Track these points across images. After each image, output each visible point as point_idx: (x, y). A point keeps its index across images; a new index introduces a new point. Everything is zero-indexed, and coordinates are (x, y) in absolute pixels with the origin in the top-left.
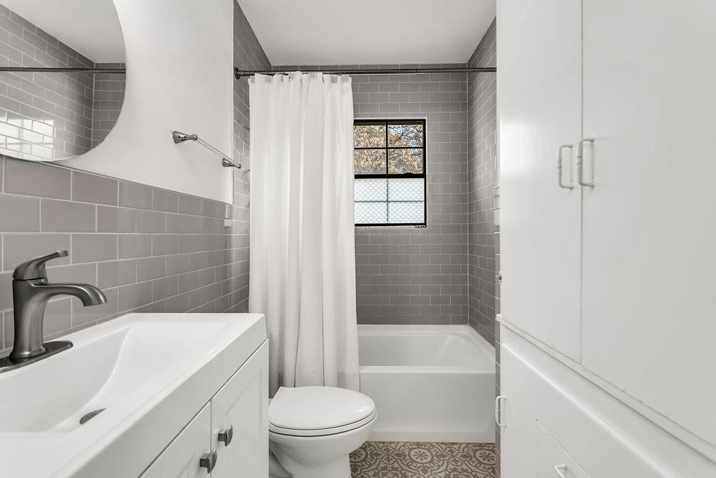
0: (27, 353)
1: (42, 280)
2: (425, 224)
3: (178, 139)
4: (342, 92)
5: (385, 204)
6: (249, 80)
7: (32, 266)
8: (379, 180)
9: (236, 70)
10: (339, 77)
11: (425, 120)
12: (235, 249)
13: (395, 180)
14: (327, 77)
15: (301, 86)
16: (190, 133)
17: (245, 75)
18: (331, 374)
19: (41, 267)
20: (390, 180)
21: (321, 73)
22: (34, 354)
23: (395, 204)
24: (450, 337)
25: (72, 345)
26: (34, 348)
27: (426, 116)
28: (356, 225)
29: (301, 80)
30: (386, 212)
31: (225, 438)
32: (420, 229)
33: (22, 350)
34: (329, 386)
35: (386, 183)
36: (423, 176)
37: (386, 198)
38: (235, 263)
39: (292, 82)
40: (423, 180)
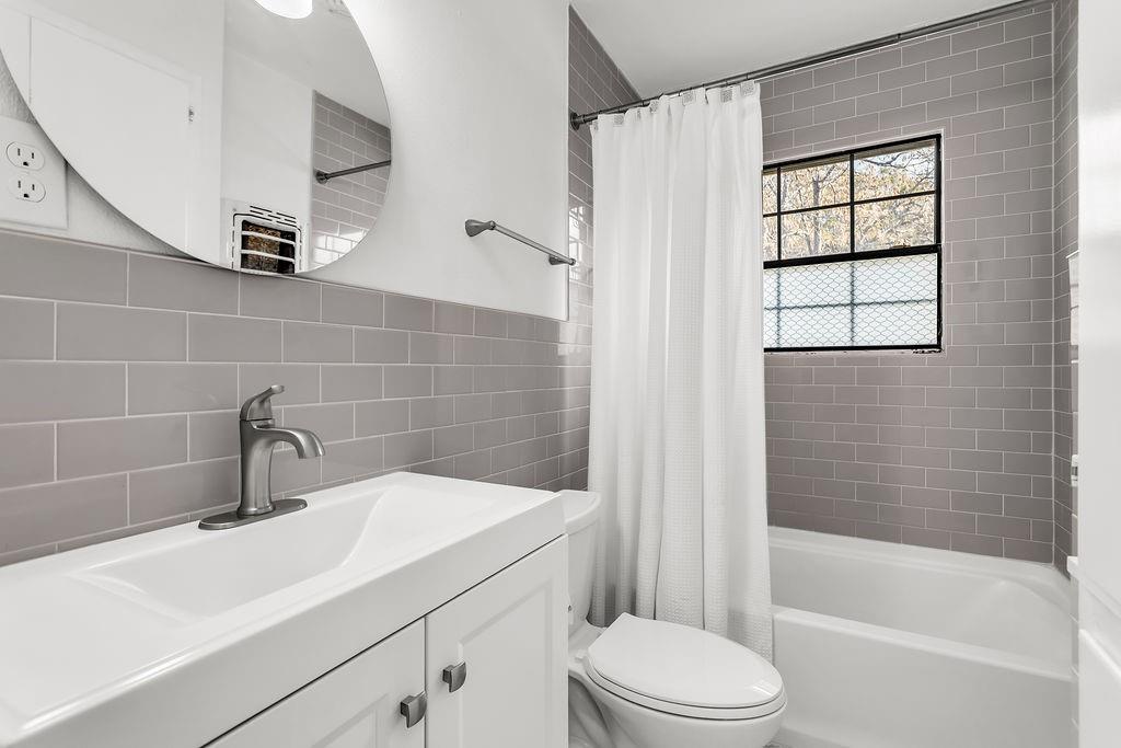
0: (253, 510)
1: (270, 422)
2: (938, 346)
3: (473, 229)
4: (743, 114)
5: (847, 311)
6: (592, 128)
7: (255, 404)
8: (833, 266)
9: (573, 116)
10: (735, 89)
11: (938, 137)
12: (570, 389)
13: (868, 262)
14: (714, 93)
15: (670, 121)
16: (485, 220)
17: (585, 122)
18: (716, 610)
19: (266, 404)
20: (857, 263)
21: (703, 89)
22: (259, 512)
23: (869, 310)
24: (1003, 583)
25: (306, 505)
26: (260, 504)
27: (939, 126)
28: (766, 350)
29: (669, 110)
30: (849, 325)
31: (453, 678)
32: (927, 356)
33: (248, 506)
34: (711, 631)
35: (849, 270)
36: (935, 249)
37: (849, 298)
38: (570, 409)
39: (655, 116)
40: (933, 257)
